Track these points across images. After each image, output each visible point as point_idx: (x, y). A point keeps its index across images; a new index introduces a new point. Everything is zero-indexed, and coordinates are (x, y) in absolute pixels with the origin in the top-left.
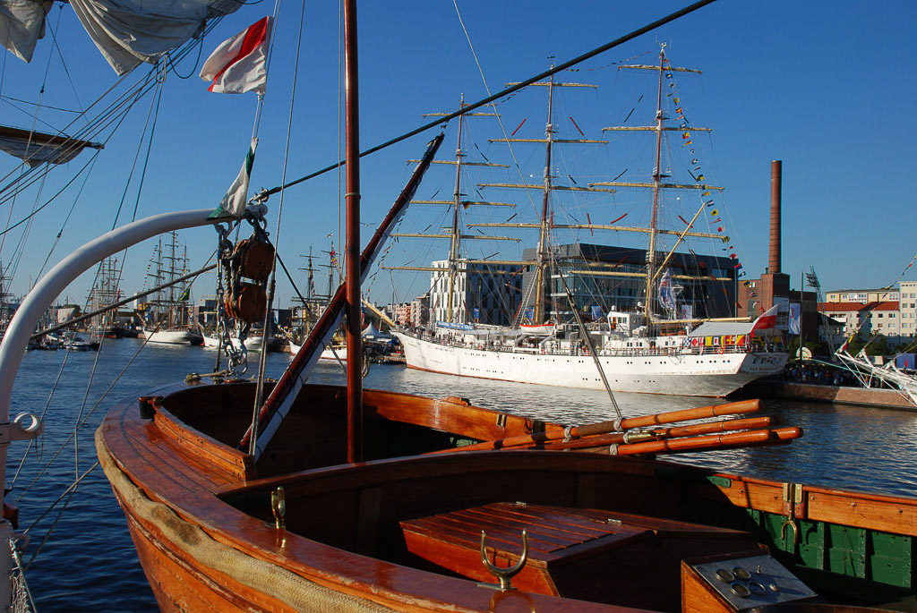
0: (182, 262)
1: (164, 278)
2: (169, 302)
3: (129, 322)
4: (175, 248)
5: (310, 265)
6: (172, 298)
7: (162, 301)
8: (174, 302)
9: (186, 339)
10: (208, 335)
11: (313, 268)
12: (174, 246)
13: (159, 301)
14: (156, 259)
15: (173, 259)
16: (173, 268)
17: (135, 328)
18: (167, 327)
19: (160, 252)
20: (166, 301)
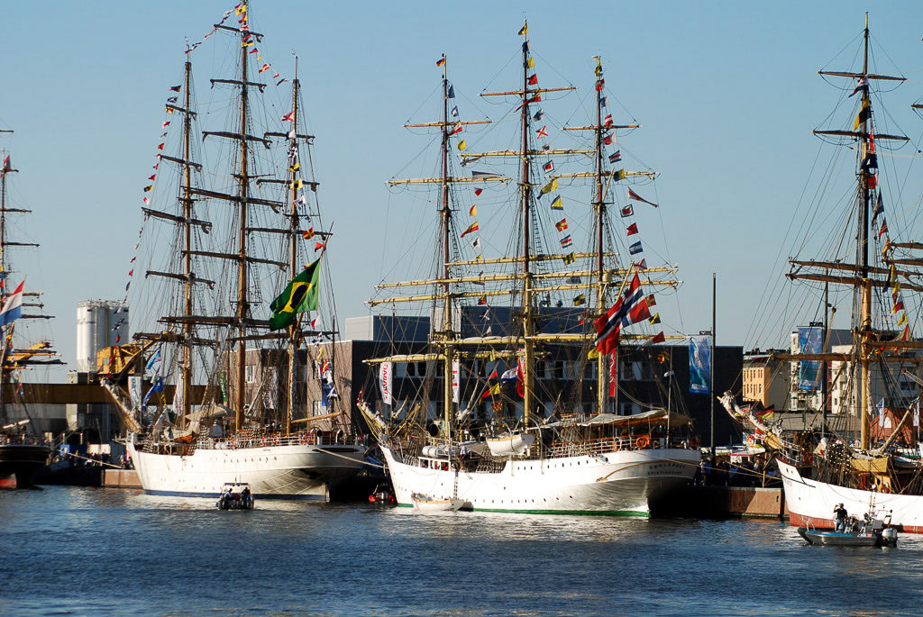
0: (280, 147)
1: (206, 226)
2: (231, 321)
3: (59, 426)
4: (252, 91)
5: (865, 114)
6: (244, 305)
7: (204, 320)
8: (253, 324)
9: (311, 475)
10: (410, 453)
11: (878, 124)
12: (244, 85)
13: (191, 321)
14: (174, 149)
15: (243, 139)
16: (244, 179)
17: (84, 450)
18: (223, 431)
19: (189, 116)
20: (219, 322)
